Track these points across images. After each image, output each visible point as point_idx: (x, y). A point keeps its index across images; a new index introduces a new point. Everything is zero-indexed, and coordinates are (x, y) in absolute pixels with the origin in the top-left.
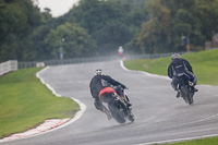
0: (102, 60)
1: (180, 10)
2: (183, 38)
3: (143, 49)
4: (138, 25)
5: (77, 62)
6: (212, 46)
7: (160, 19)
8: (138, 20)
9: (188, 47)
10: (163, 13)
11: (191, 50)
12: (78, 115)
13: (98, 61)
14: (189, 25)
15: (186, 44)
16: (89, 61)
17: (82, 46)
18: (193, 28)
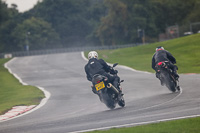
0: (64, 52)
1: (136, 5)
2: (139, 30)
3: (102, 40)
4: (98, 20)
5: (42, 54)
6: (166, 38)
7: (117, 12)
8: (97, 14)
9: (143, 39)
10: (121, 8)
11: (146, 42)
12: (43, 102)
13: (60, 52)
14: (144, 19)
15: (141, 36)
16: (53, 53)
17: (46, 39)
18: (148, 22)
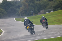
0: (9, 18)
1: (31, 4)
2: (32, 12)
3: (20, 15)
4: (19, 8)
5: (2, 19)
6: (40, 14)
7: (25, 6)
8: (19, 7)
9: (33, 14)
10: (26, 5)
11: (34, 15)
12: (2, 34)
13: (8, 18)
14: (33, 8)
15: (33, 13)
16: (5, 19)
17: (3, 14)
18: (35, 9)
